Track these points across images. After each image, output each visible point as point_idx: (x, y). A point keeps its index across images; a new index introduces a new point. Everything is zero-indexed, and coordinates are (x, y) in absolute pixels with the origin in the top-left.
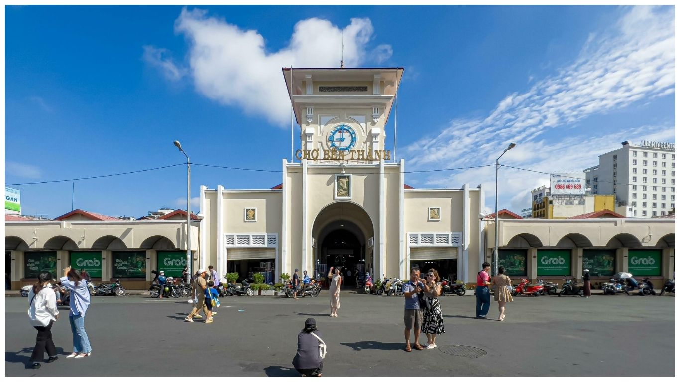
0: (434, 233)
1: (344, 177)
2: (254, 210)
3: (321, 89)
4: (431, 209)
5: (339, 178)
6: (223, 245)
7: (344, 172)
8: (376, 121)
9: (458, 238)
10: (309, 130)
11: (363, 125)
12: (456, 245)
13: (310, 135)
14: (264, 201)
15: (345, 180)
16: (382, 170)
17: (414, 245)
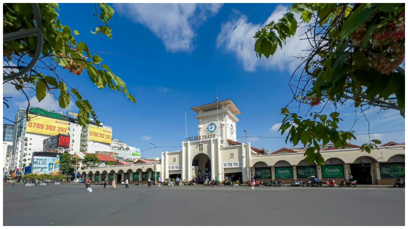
0: (232, 162)
1: (201, 145)
2: (175, 158)
3: (204, 111)
4: (231, 153)
5: (200, 145)
6: (167, 170)
7: (200, 143)
8: (223, 119)
9: (241, 164)
10: (200, 126)
11: (219, 121)
12: (240, 167)
13: (201, 128)
14: (178, 155)
15: (201, 146)
16: (212, 142)
17: (225, 167)
